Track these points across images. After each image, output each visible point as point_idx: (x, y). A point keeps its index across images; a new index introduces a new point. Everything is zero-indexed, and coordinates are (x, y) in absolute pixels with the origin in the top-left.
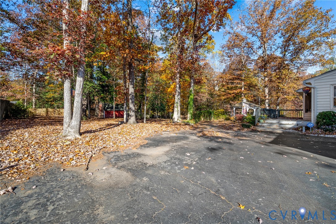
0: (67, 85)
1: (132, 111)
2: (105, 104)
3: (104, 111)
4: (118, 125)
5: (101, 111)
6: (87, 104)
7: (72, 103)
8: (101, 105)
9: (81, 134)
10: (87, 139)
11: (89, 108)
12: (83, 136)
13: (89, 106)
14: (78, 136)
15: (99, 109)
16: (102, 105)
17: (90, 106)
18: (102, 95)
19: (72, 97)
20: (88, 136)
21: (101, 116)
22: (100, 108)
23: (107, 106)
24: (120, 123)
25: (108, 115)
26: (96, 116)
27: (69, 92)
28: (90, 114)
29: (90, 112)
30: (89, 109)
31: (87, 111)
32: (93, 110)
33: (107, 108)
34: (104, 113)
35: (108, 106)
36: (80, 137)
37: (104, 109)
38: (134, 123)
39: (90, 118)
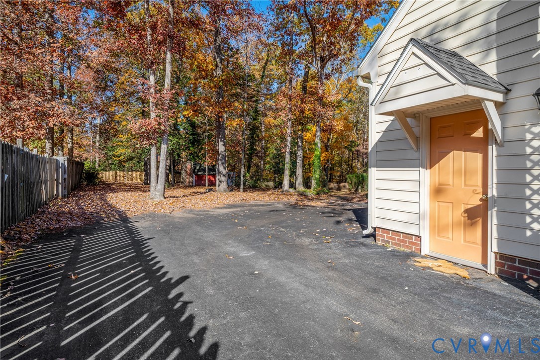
0: (153, 151)
1: (221, 176)
2: (195, 164)
3: (194, 176)
4: (205, 193)
5: (190, 175)
6: (170, 164)
7: (158, 167)
8: (189, 165)
9: (165, 198)
10: (171, 202)
11: (172, 170)
12: (167, 199)
13: (172, 167)
14: (162, 199)
15: (187, 172)
16: (191, 166)
17: (174, 167)
18: (192, 149)
19: (158, 162)
20: (171, 200)
21: (189, 182)
22: (187, 170)
23: (198, 168)
24: (207, 191)
25: (199, 182)
26: (182, 182)
27: (155, 158)
28: (174, 180)
29: (174, 177)
30: (172, 173)
31: (170, 174)
32: (177, 173)
33: (199, 171)
34: (194, 178)
35: (200, 167)
36: (164, 200)
37: (194, 172)
38: (225, 191)
39: (173, 186)
